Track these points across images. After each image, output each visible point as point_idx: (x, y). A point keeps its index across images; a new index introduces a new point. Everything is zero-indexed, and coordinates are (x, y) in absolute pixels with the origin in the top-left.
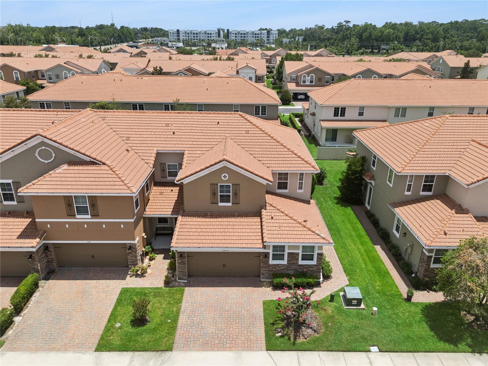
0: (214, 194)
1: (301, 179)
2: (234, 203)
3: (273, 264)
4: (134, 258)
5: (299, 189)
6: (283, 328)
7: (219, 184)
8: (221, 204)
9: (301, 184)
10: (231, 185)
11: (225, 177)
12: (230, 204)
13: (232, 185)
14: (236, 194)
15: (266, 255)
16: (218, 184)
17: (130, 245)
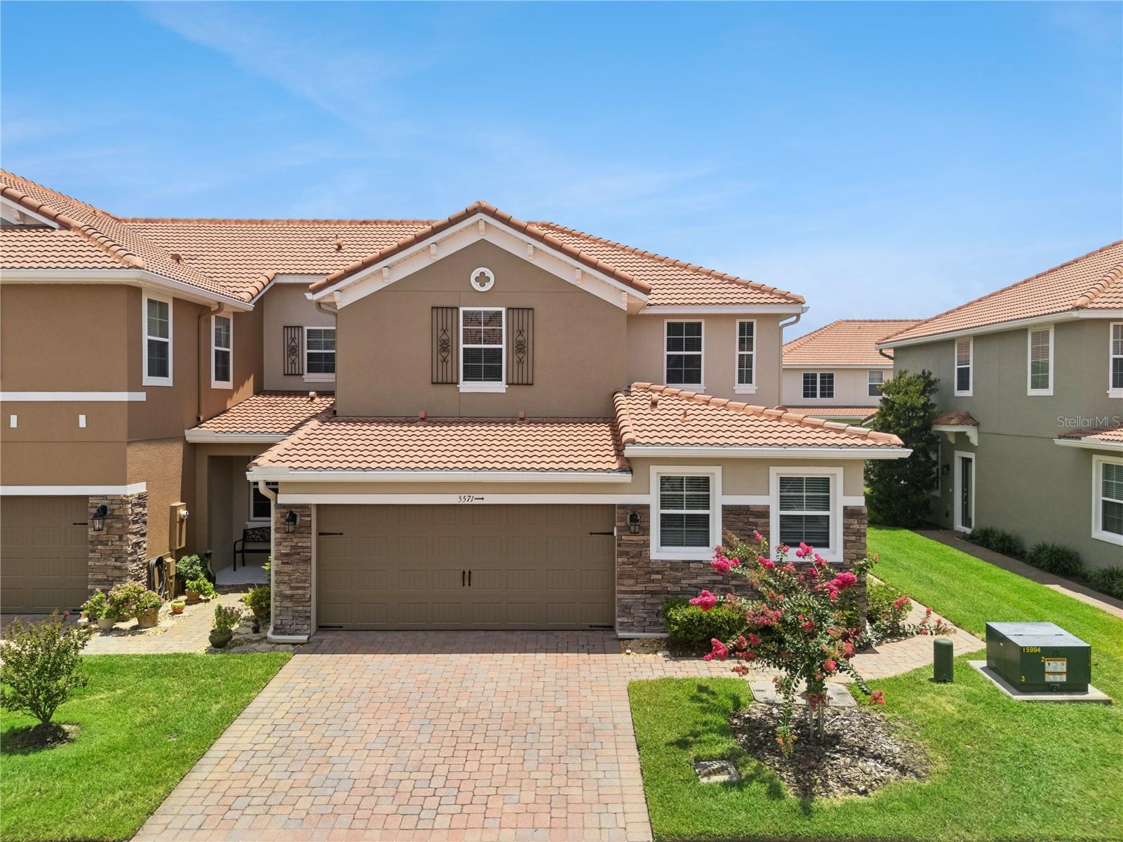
0: (445, 347)
1: (745, 343)
2: (515, 381)
3: (664, 562)
4: (112, 562)
5: (741, 381)
6: (732, 757)
7: (462, 309)
8: (466, 387)
9: (745, 363)
10: (503, 310)
11: (482, 279)
12: (499, 387)
13: (508, 309)
14: (520, 347)
15: (637, 515)
16: (457, 308)
17: (105, 502)
